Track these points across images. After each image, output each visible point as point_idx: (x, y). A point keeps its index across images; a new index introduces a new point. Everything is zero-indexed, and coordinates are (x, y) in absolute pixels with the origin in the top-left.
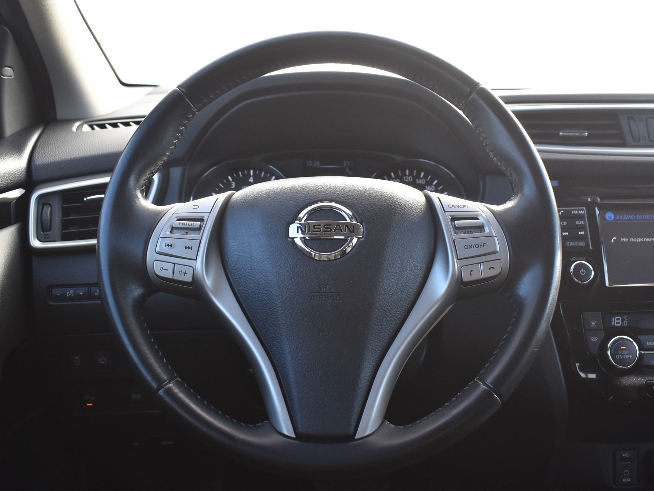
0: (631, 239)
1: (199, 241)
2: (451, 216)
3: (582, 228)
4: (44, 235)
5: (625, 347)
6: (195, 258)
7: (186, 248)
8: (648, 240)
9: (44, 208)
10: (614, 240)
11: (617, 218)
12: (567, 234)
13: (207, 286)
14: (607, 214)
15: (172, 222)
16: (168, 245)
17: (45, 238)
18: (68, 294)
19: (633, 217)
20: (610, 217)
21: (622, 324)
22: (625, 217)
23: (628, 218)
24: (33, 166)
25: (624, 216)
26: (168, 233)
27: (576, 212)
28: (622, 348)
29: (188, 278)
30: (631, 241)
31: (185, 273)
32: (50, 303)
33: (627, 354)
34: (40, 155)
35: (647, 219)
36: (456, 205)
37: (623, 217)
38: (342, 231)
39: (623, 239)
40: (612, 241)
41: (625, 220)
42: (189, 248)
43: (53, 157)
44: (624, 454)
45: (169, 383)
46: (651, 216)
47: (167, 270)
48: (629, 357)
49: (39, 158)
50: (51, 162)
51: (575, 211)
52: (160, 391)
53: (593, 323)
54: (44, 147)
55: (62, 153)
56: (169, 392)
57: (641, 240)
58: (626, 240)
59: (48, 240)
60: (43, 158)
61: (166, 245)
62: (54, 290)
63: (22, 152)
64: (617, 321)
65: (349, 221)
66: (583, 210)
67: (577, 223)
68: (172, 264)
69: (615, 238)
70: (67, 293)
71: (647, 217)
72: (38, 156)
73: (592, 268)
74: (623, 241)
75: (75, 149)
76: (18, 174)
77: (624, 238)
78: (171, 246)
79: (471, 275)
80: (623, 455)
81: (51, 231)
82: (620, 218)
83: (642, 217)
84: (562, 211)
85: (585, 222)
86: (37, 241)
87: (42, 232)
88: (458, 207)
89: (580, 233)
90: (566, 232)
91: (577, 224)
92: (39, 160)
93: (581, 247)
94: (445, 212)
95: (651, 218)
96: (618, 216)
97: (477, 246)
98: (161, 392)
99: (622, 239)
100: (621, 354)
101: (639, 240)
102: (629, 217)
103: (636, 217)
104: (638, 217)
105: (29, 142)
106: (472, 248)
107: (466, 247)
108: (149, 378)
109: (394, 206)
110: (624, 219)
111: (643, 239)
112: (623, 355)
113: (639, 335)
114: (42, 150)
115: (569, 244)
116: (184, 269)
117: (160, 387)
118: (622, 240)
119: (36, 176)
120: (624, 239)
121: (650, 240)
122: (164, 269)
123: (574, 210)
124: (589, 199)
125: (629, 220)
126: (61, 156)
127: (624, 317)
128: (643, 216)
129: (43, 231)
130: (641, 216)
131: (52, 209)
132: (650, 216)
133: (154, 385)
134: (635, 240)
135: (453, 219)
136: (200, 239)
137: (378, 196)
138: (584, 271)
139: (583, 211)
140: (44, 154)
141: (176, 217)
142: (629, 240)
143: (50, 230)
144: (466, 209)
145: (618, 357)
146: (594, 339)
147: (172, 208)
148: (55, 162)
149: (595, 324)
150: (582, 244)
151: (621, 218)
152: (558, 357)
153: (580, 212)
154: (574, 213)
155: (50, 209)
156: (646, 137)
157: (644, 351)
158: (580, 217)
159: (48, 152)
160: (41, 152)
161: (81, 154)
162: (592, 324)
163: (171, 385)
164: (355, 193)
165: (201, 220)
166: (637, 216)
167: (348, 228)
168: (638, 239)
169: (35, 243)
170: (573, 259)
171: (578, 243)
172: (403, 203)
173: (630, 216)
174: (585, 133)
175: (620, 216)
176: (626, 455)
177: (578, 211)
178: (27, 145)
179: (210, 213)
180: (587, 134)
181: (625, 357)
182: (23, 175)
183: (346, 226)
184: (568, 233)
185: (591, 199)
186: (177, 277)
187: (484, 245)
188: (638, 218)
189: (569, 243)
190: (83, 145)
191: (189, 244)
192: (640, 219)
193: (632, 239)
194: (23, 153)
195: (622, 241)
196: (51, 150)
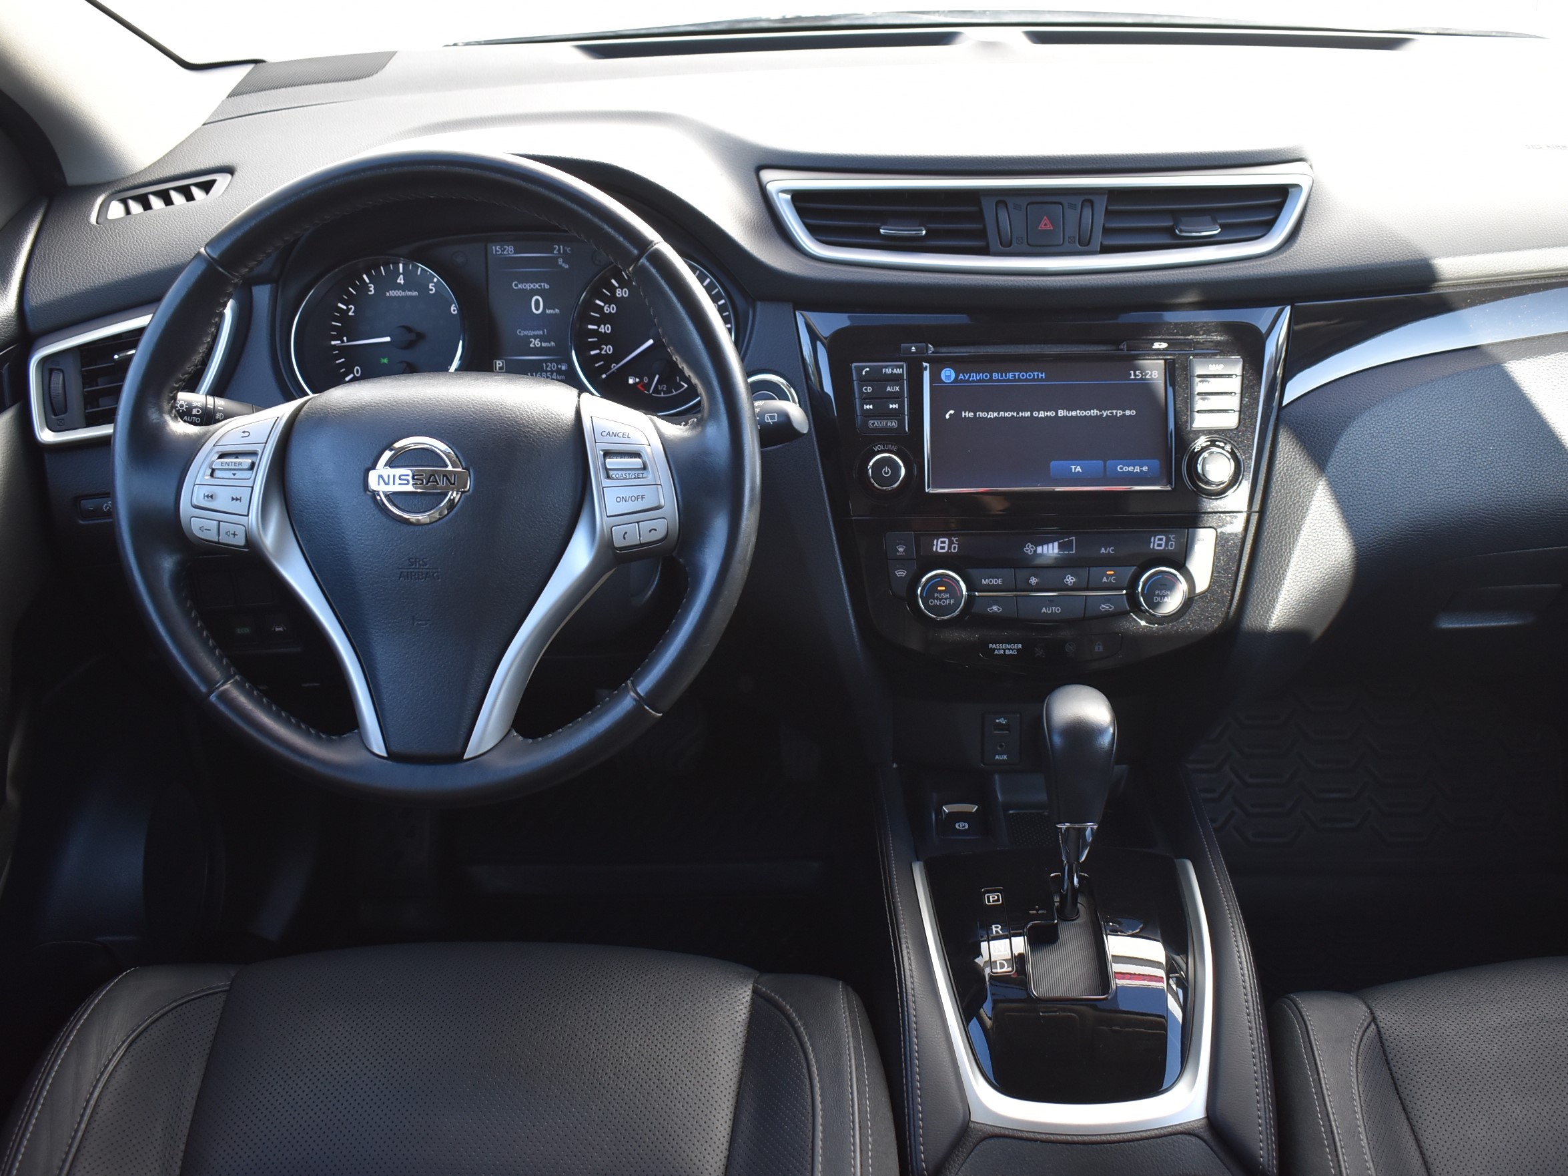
0: (978, 413)
1: (250, 489)
2: (602, 450)
3: (896, 397)
4: (58, 420)
5: (944, 588)
6: (246, 514)
7: (233, 499)
8: (1006, 414)
9: (53, 377)
10: (950, 415)
11: (960, 377)
12: (871, 407)
13: (267, 550)
14: (943, 372)
15: (213, 459)
16: (208, 496)
17: (59, 425)
18: (106, 508)
19: (986, 376)
20: (948, 377)
21: (948, 549)
22: (973, 377)
23: (978, 378)
24: (27, 308)
25: (972, 375)
26: (207, 478)
27: (889, 371)
28: (939, 588)
29: (240, 541)
30: (978, 416)
31: (234, 535)
32: (81, 522)
33: (946, 599)
34: (35, 287)
35: (1009, 380)
36: (613, 433)
37: (970, 377)
38: (438, 484)
39: (965, 413)
40: (947, 416)
41: (973, 381)
42: (237, 499)
43: (58, 290)
44: (999, 719)
45: (223, 684)
46: (1017, 374)
47: (209, 530)
48: (949, 604)
49: (35, 294)
50: (55, 299)
51: (887, 370)
52: (211, 696)
53: (901, 550)
54: (42, 270)
55: (71, 279)
56: (224, 697)
57: (996, 414)
58: (970, 415)
59: (64, 427)
60: (42, 293)
61: (204, 496)
62: (82, 502)
63: (7, 284)
64: (941, 545)
65: (450, 468)
66: (902, 367)
67: (889, 389)
68: (216, 522)
69: (952, 412)
70: (104, 506)
71: (1010, 376)
72: (33, 290)
73: (901, 464)
74: (965, 416)
75: (92, 268)
76: (4, 328)
77: (967, 412)
78: (211, 497)
79: (624, 538)
80: (997, 721)
81: (67, 414)
82: (965, 377)
83: (1002, 376)
84: (868, 369)
85: (902, 389)
86: (47, 431)
87: (53, 417)
88: (615, 436)
89: (891, 406)
90: (870, 405)
91: (889, 391)
92: (36, 299)
93: (891, 429)
94: (596, 442)
95: (1017, 377)
96: (961, 374)
97: (633, 499)
98: (213, 698)
99: (963, 412)
100: (937, 598)
101: (991, 415)
102: (980, 376)
103: (991, 376)
104: (995, 376)
105: (18, 258)
106: (626, 501)
107: (618, 500)
108: (195, 679)
109: (518, 440)
110: (971, 379)
111: (999, 414)
112: (940, 600)
113: (972, 568)
114: (39, 275)
115: (873, 424)
116: (232, 528)
117: (210, 692)
118: (963, 414)
119: (33, 326)
120: (967, 414)
121: (1010, 415)
122: (206, 529)
123: (886, 367)
124: (913, 349)
125: (979, 381)
126: (70, 286)
127: (953, 538)
128: (1004, 374)
129: (55, 415)
130: (1000, 374)
131: (65, 376)
132: (1015, 375)
133: (203, 689)
134: (985, 415)
135: (607, 454)
136: (251, 485)
137: (495, 425)
138: (888, 471)
139: (901, 370)
140: (43, 284)
141: (217, 452)
142: (975, 415)
143: (66, 411)
144: (625, 440)
145: (932, 602)
146: (900, 573)
147: (218, 430)
148: (61, 298)
149: (904, 551)
150: (893, 424)
151: (967, 377)
152: (847, 598)
153: (895, 371)
154: (885, 373)
155: (61, 377)
156: (1022, 238)
157: (978, 592)
158: (896, 379)
159: (48, 280)
160: (38, 280)
161: (103, 280)
162: (898, 551)
163: (227, 686)
164: (463, 421)
165: (254, 453)
166: (994, 374)
167: (447, 479)
168: (990, 413)
169: (46, 436)
170: (877, 447)
171: (887, 423)
172: (532, 434)
173: (981, 374)
174: (921, 230)
175: (965, 375)
176: (1003, 721)
177: (893, 369)
178: (15, 265)
179: (266, 443)
180: (924, 232)
181: (944, 602)
182: (12, 327)
183: (444, 476)
184: (873, 407)
185: (916, 349)
186: (224, 539)
187: (642, 498)
188: (994, 378)
189: (872, 422)
190: (105, 258)
191: (237, 492)
192: (998, 381)
193: (981, 413)
194: (9, 286)
195: (963, 416)
196: (54, 275)
